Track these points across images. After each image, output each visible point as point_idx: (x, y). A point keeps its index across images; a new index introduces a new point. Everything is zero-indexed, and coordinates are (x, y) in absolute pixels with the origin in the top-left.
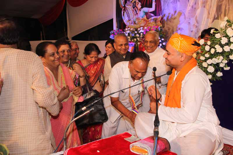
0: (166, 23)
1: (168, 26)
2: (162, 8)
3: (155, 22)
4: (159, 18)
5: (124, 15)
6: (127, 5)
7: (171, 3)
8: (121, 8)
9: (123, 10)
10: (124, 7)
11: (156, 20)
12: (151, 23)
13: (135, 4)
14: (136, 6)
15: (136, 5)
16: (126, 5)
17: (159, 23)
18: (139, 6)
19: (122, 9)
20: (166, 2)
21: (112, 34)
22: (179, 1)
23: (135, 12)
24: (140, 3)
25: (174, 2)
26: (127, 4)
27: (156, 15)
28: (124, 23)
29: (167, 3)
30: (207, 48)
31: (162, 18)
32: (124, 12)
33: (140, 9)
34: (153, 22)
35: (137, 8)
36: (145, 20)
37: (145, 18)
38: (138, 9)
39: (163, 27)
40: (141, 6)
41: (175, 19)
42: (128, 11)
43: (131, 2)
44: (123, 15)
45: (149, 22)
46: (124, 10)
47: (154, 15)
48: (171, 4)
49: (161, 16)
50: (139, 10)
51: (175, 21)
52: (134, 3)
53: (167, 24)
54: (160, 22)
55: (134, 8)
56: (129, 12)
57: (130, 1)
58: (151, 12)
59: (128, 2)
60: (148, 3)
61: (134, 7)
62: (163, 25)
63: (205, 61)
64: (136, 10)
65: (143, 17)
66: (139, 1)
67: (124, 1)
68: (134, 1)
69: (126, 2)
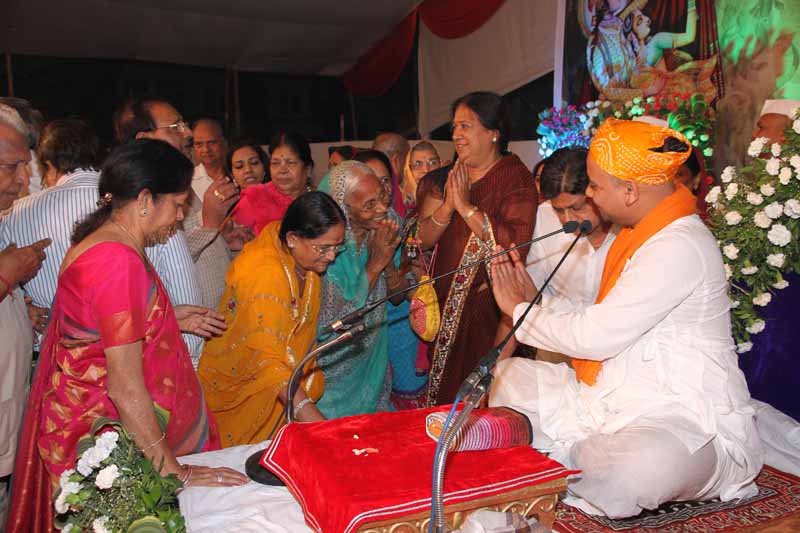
0: (730, 83)
1: (737, 92)
2: (720, 32)
3: (695, 80)
4: (710, 65)
5: (594, 59)
6: (604, 27)
7: (751, 12)
8: (584, 37)
9: (590, 42)
10: (592, 33)
11: (696, 74)
12: (680, 85)
13: (631, 22)
14: (632, 29)
15: (635, 24)
16: (600, 28)
17: (707, 82)
18: (644, 29)
19: (587, 41)
20: (735, 11)
21: (545, 119)
22: (778, 4)
23: (630, 48)
24: (646, 19)
25: (761, 9)
26: (603, 23)
27: (696, 58)
28: (593, 84)
29: (737, 14)
30: (772, 166)
31: (718, 67)
32: (593, 50)
33: (645, 39)
34: (687, 80)
35: (636, 35)
36: (660, 74)
37: (662, 67)
38: (639, 40)
39: (720, 95)
41: (761, 66)
42: (606, 45)
43: (618, 15)
44: (592, 59)
45: (676, 81)
46: (595, 42)
47: (692, 56)
48: (751, 17)
49: (714, 61)
50: (642, 42)
51: (762, 74)
52: (628, 21)
53: (732, 85)
54: (708, 80)
55: (626, 35)
56: (610, 50)
57: (615, 14)
58: (680, 49)
59: (607, 17)
60: (673, 16)
61: (628, 31)
62: (719, 91)
63: (763, 206)
64: (632, 43)
65: (653, 65)
66: (645, 11)
67: (594, 13)
68: (627, 12)
69: (599, 18)
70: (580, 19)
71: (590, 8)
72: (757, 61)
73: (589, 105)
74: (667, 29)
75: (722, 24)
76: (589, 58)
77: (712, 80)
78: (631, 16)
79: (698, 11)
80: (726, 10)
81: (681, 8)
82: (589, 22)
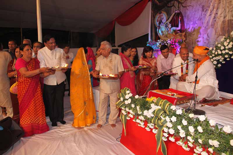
3: (181, 36)
4: (184, 34)
7: (192, 24)
8: (156, 26)
10: (158, 26)
12: (178, 37)
15: (168, 26)
16: (160, 25)
17: (183, 37)
18: (170, 26)
19: (157, 28)
21: (148, 43)
27: (181, 32)
28: (159, 36)
29: (189, 25)
30: (213, 52)
31: (185, 34)
32: (158, 30)
33: (170, 28)
35: (168, 27)
37: (174, 34)
40: (171, 26)
41: (194, 34)
42: (162, 29)
44: (158, 31)
46: (159, 28)
51: (194, 36)
53: (188, 38)
57: (163, 23)
58: (178, 30)
60: (176, 24)
61: (166, 26)
63: (212, 58)
64: (167, 29)
65: (172, 33)
66: (170, 23)
67: (158, 22)
68: (166, 23)
69: (160, 23)
70: (155, 23)
71: (158, 21)
72: (193, 33)
73: (158, 40)
74: (174, 26)
75: (186, 26)
76: (157, 31)
77: (184, 36)
78: (167, 23)
79: (181, 24)
80: (187, 23)
81: (177, 23)
82: (157, 24)
